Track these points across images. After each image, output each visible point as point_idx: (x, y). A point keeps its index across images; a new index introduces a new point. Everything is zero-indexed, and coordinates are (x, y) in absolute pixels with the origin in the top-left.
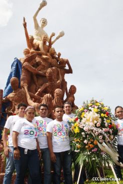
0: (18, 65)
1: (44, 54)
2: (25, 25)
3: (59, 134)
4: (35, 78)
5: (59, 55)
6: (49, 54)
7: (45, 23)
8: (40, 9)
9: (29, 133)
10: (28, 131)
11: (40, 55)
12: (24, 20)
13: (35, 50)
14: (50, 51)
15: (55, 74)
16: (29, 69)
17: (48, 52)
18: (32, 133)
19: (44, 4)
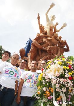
0: (30, 43)
1: (49, 37)
2: (39, 18)
3: (28, 81)
4: (40, 52)
5: (60, 38)
6: (53, 37)
7: (53, 18)
8: (50, 9)
9: (9, 72)
10: (8, 71)
11: (46, 37)
12: (38, 15)
13: (44, 34)
14: (54, 35)
15: (55, 51)
16: (36, 45)
17: (53, 36)
18: (12, 73)
19: (53, 5)
